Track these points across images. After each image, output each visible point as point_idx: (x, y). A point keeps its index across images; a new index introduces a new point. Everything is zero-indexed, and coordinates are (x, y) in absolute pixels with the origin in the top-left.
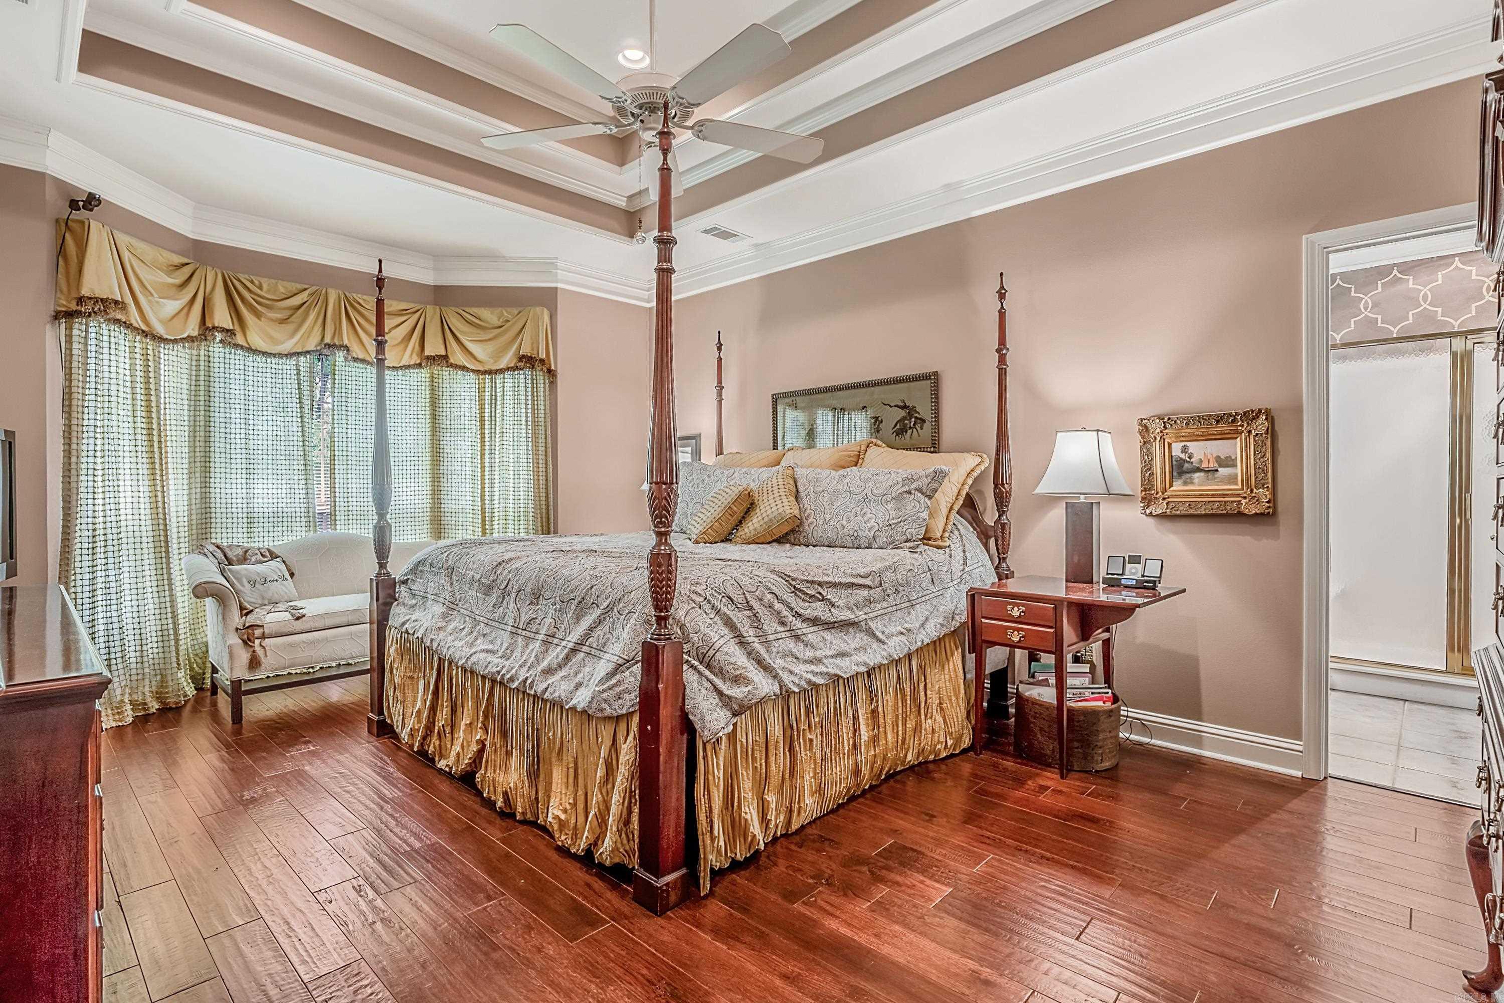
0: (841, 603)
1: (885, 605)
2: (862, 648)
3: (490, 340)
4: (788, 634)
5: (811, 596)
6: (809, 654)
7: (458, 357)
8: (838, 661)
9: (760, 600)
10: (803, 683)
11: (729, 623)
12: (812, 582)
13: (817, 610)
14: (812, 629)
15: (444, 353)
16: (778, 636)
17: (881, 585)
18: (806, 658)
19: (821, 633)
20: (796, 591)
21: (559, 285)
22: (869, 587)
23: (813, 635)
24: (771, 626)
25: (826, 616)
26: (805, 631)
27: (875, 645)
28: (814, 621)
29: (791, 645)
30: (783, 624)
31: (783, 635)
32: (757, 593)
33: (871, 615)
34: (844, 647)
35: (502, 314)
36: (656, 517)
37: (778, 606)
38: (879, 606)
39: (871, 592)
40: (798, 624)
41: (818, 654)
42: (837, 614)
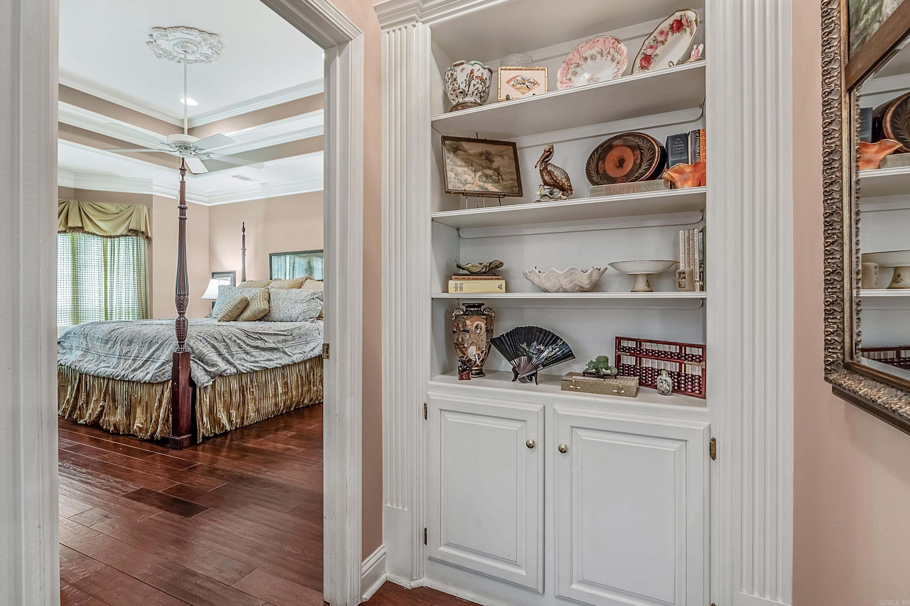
0: (270, 341)
1: (293, 342)
2: (281, 358)
3: (110, 220)
4: (243, 352)
5: (256, 338)
6: (253, 359)
7: (89, 227)
8: (267, 362)
9: (230, 339)
10: (248, 369)
11: (214, 347)
12: (257, 333)
13: (259, 343)
14: (255, 350)
15: (80, 225)
16: (238, 352)
17: (292, 335)
18: (251, 361)
19: (260, 352)
20: (248, 336)
21: (154, 193)
22: (286, 335)
23: (255, 352)
24: (234, 349)
25: (263, 345)
26: (251, 351)
27: (286, 357)
28: (257, 348)
29: (244, 356)
30: (241, 348)
31: (240, 352)
32: (229, 337)
33: (286, 346)
34: (270, 357)
35: (118, 207)
36: (178, 307)
37: (238, 341)
38: (290, 343)
39: (287, 337)
40: (248, 348)
41: (257, 359)
42: (268, 345)
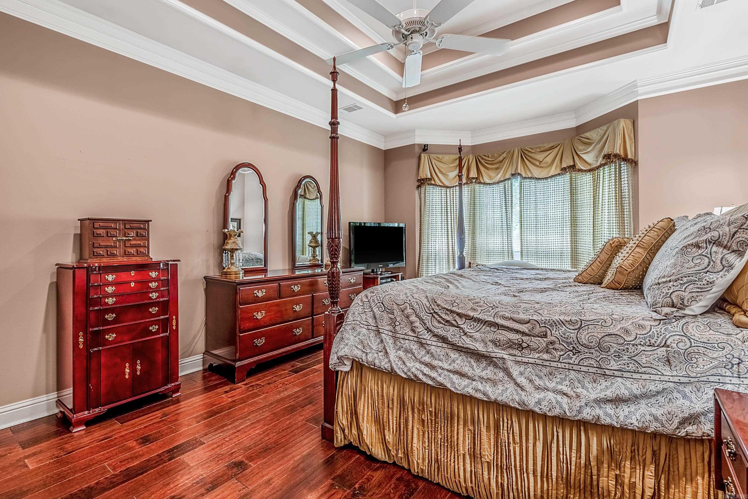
0: (477, 335)
1: (546, 356)
2: (494, 383)
3: (592, 150)
4: (416, 339)
5: (447, 321)
6: (427, 359)
7: (580, 165)
8: (455, 378)
9: (402, 311)
10: (409, 373)
12: (452, 312)
14: (440, 344)
15: (572, 164)
16: (406, 337)
17: (545, 336)
18: (422, 360)
19: (448, 351)
20: (433, 314)
21: (639, 98)
22: (523, 334)
25: (455, 340)
26: (429, 342)
27: (511, 386)
28: (444, 340)
29: (414, 347)
30: (414, 331)
31: (411, 338)
32: (401, 307)
33: (519, 359)
34: (466, 369)
35: (598, 132)
37: (413, 318)
38: (537, 355)
39: (525, 338)
40: (427, 336)
41: (435, 363)
42: (468, 343)
